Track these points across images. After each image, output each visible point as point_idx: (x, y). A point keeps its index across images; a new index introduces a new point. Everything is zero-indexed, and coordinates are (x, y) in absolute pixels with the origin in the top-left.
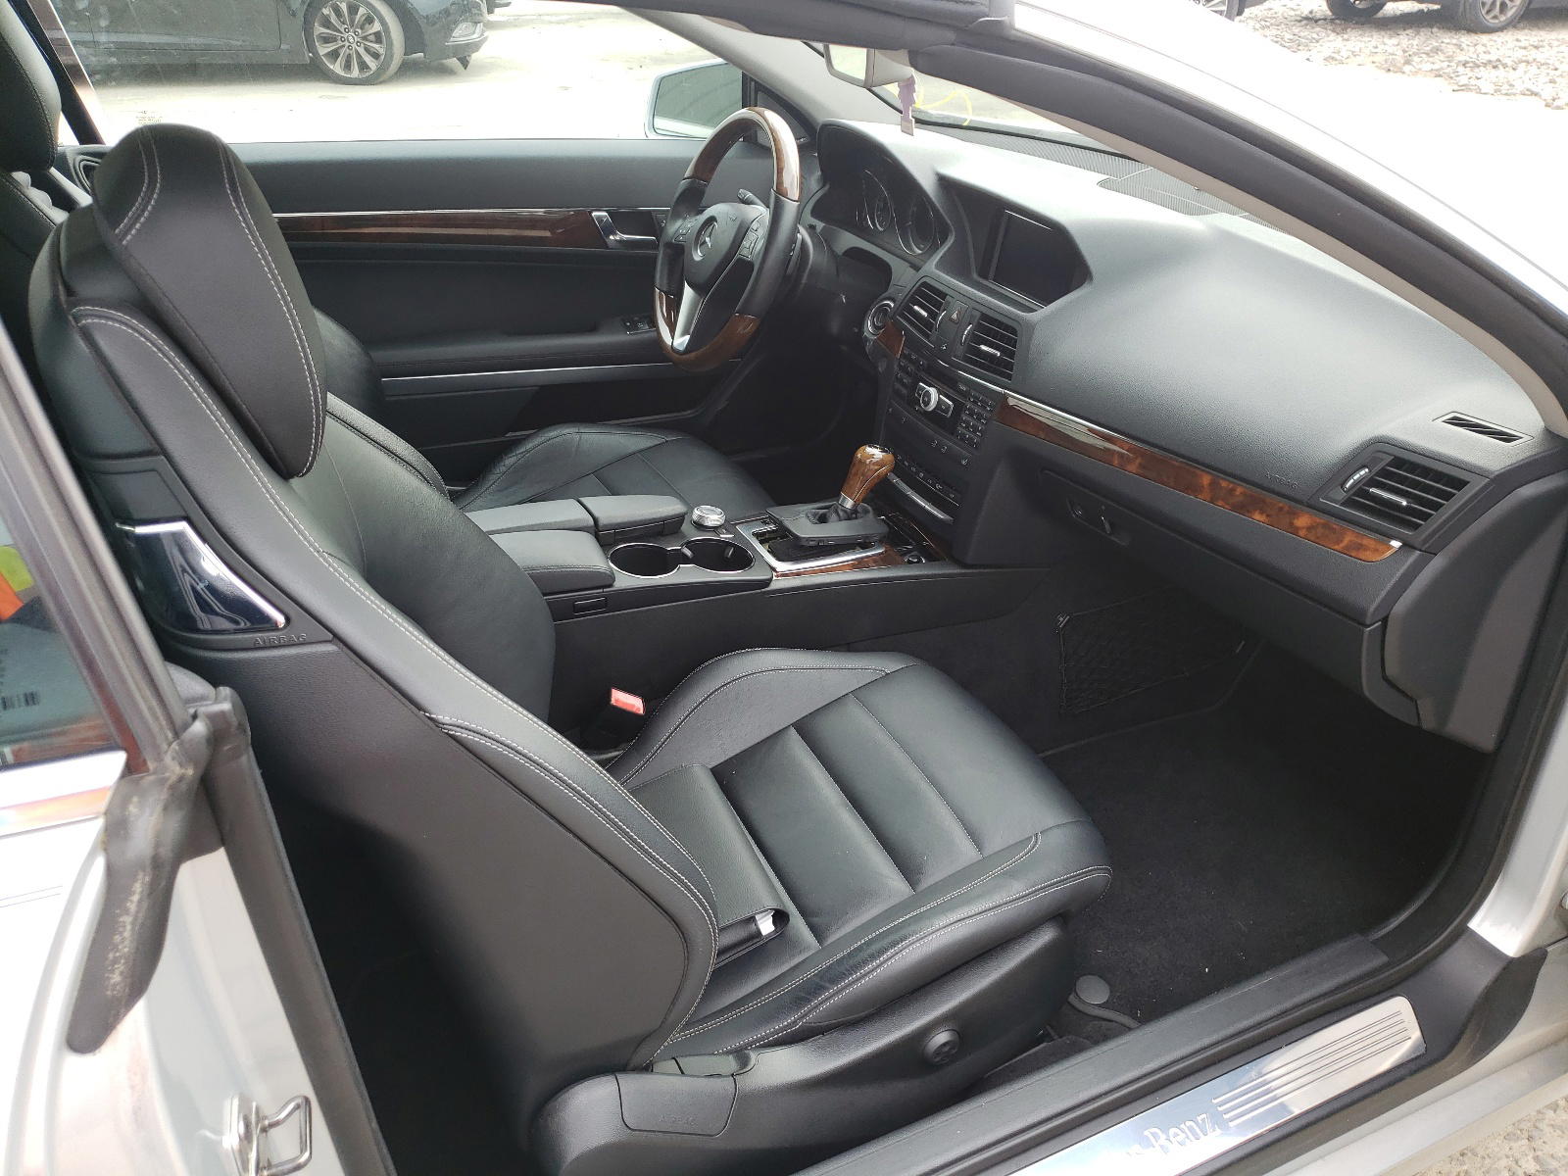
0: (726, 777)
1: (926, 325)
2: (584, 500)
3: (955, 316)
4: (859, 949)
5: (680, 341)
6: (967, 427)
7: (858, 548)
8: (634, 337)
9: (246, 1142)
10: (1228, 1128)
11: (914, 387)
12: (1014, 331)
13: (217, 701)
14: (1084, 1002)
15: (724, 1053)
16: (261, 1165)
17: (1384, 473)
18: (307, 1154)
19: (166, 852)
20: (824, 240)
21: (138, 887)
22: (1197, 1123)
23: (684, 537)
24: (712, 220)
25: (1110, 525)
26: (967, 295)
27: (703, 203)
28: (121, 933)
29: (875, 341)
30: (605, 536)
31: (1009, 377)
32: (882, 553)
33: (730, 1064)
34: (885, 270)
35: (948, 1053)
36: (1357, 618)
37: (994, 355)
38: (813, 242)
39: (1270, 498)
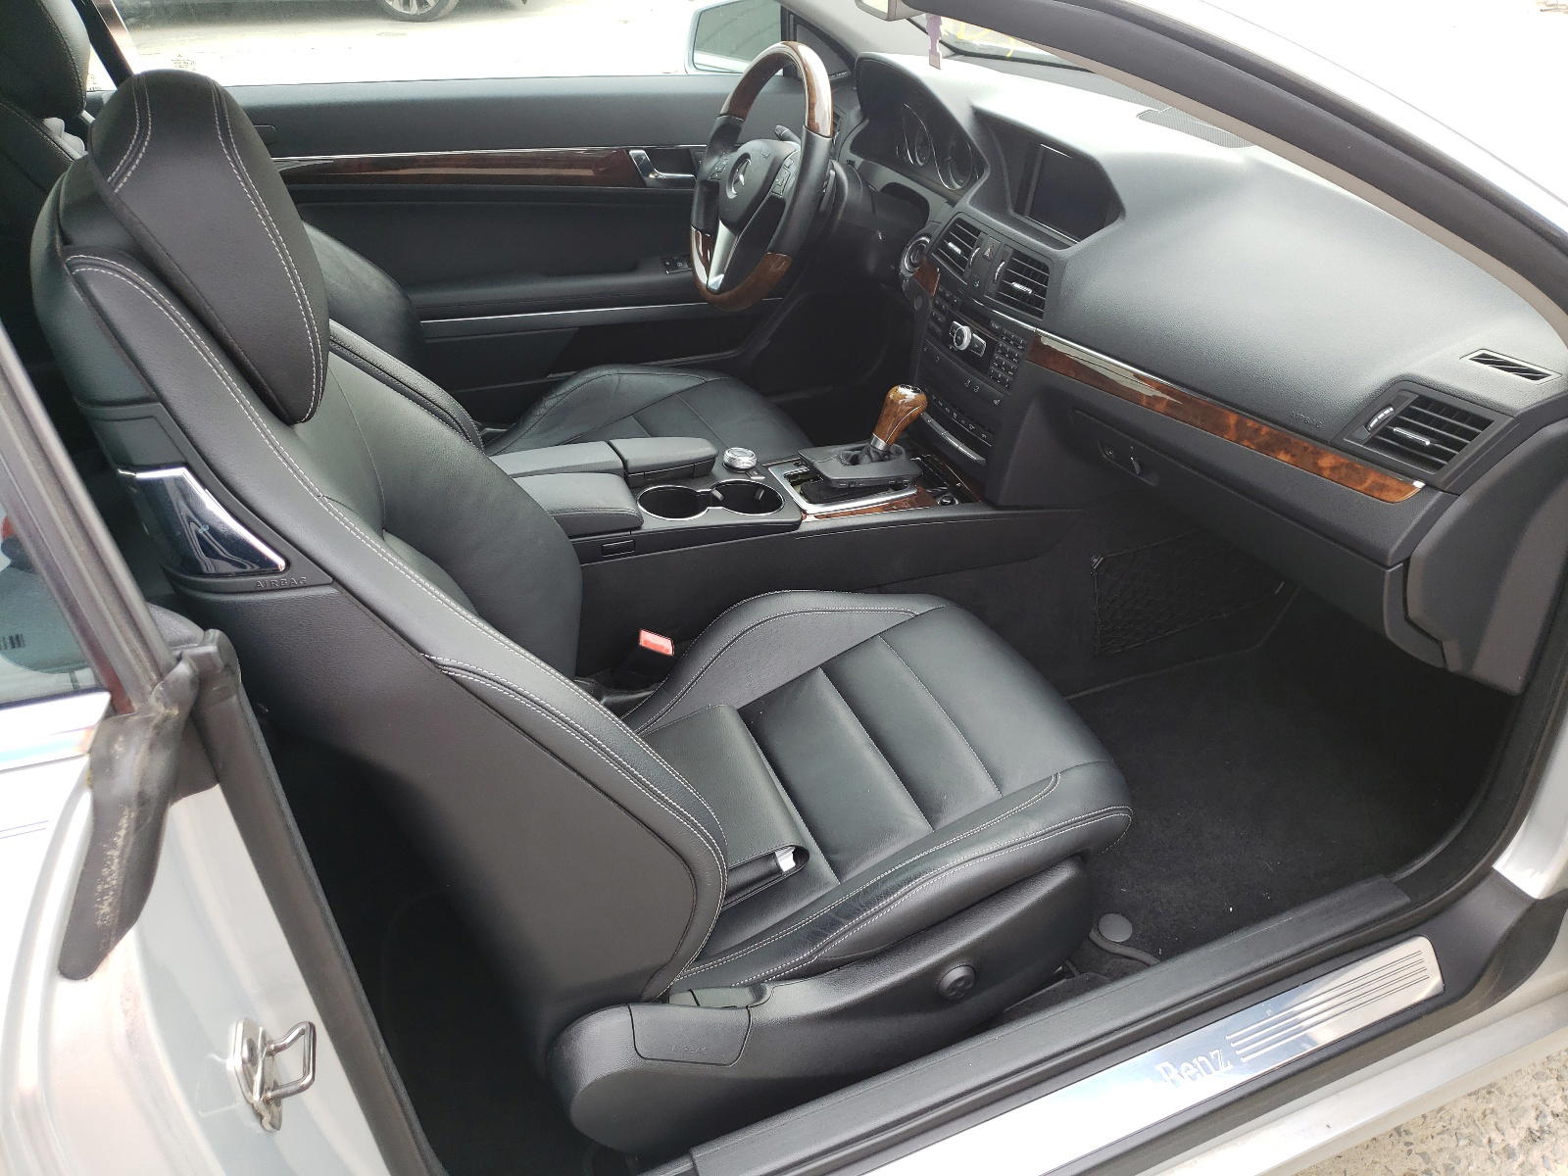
0: (753, 717)
1: (961, 261)
2: (615, 442)
3: (987, 253)
4: (875, 885)
5: (714, 280)
6: (999, 367)
7: (890, 490)
8: (673, 277)
9: (249, 1065)
10: (1241, 1063)
11: (948, 326)
12: (1046, 269)
13: (203, 644)
14: (1107, 940)
15: (739, 987)
16: (265, 1087)
17: (1409, 412)
18: (310, 1077)
19: (153, 790)
20: (862, 177)
21: (124, 823)
22: (1210, 1060)
23: (714, 478)
24: (745, 157)
25: (1140, 465)
26: (1001, 231)
27: (740, 139)
28: (109, 867)
29: (911, 279)
30: (634, 478)
31: (1040, 315)
32: (914, 495)
33: (745, 996)
34: (922, 206)
35: (963, 989)
36: (1378, 560)
37: (1026, 293)
38: (849, 179)
39: (1296, 438)
